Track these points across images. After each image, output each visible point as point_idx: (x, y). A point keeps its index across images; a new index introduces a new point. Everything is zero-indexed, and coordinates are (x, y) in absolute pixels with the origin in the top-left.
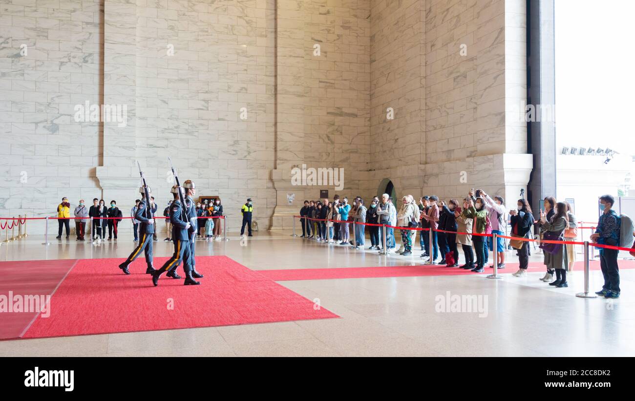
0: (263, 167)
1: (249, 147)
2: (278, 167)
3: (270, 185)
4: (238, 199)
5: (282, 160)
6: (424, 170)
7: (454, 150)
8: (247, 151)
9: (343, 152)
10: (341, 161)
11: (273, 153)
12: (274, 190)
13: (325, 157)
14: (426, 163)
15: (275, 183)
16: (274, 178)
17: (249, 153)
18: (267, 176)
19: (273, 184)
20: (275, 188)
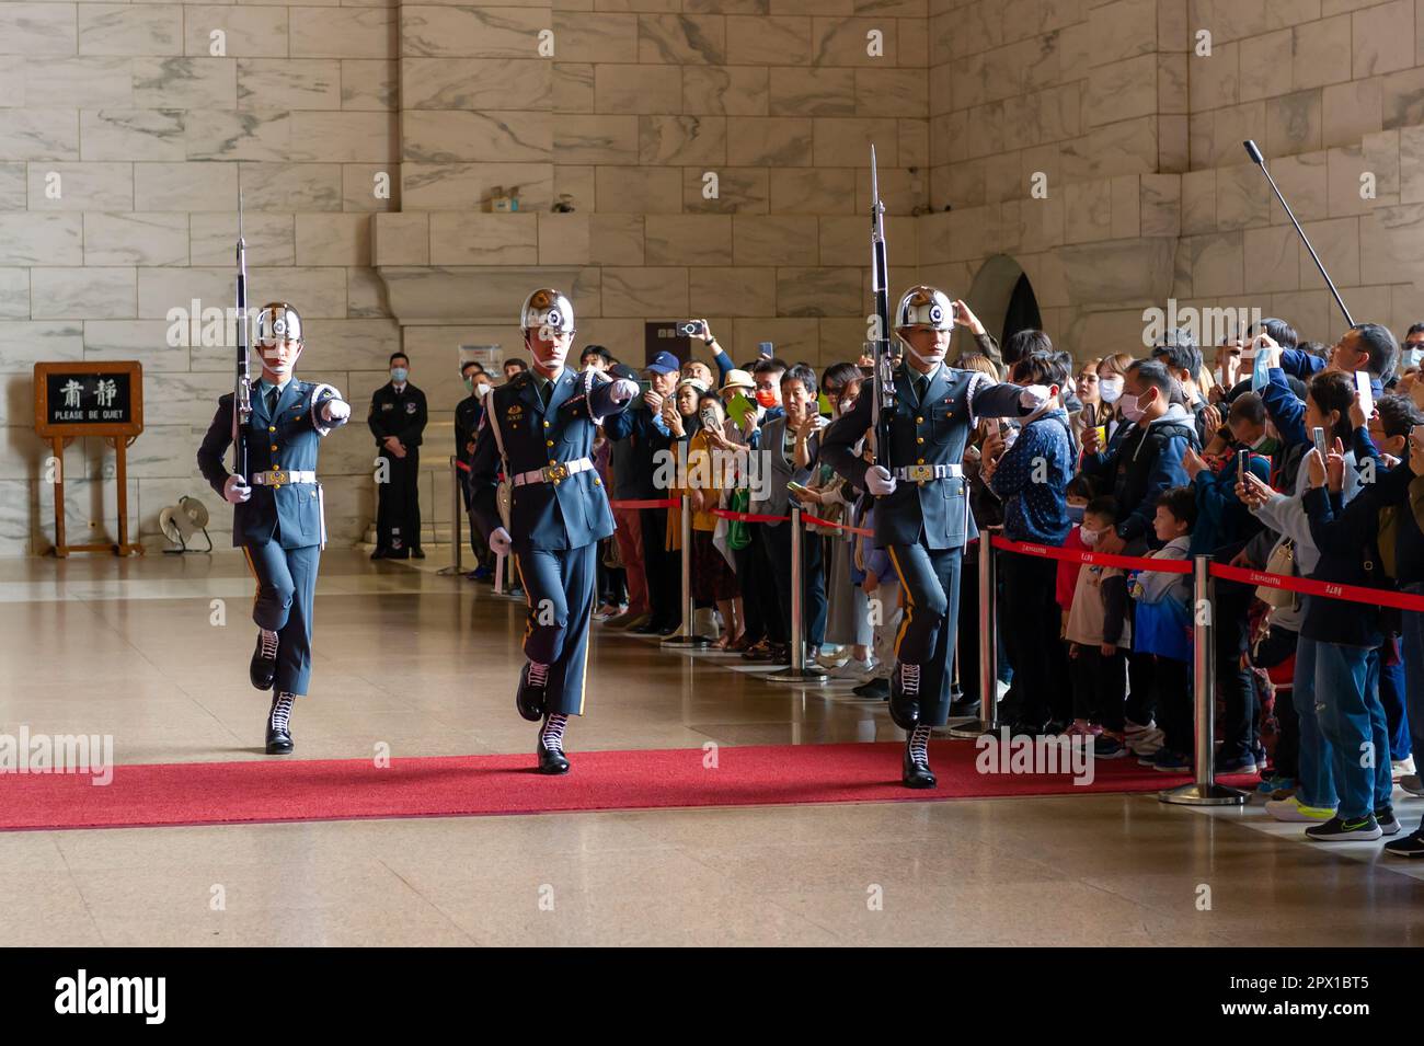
0: (329, 200)
1: (249, 93)
2: (408, 197)
3: (367, 298)
4: (191, 379)
5: (432, 160)
6: (1176, 207)
7: (1321, 88)
8: (237, 114)
9: (772, 114)
10: (762, 163)
11: (382, 122)
12: (385, 327)
13: (670, 139)
14: (1190, 167)
15: (392, 285)
16: (383, 258)
17: (250, 123)
18: (345, 250)
19: (384, 295)
20: (391, 316)
